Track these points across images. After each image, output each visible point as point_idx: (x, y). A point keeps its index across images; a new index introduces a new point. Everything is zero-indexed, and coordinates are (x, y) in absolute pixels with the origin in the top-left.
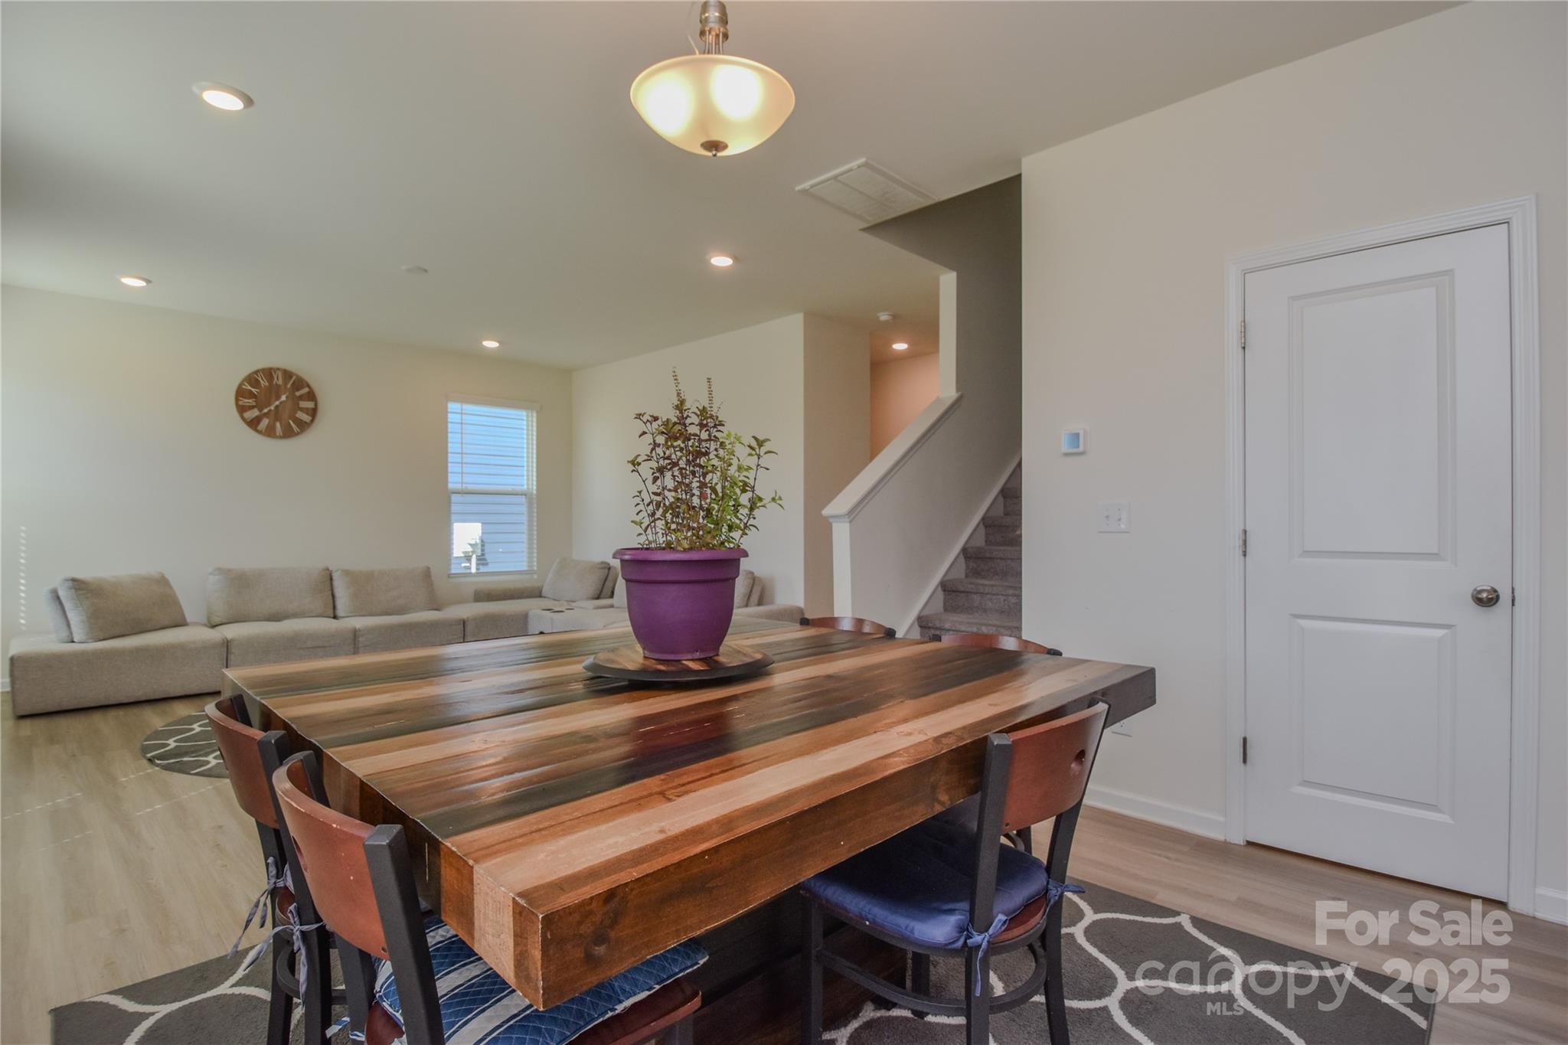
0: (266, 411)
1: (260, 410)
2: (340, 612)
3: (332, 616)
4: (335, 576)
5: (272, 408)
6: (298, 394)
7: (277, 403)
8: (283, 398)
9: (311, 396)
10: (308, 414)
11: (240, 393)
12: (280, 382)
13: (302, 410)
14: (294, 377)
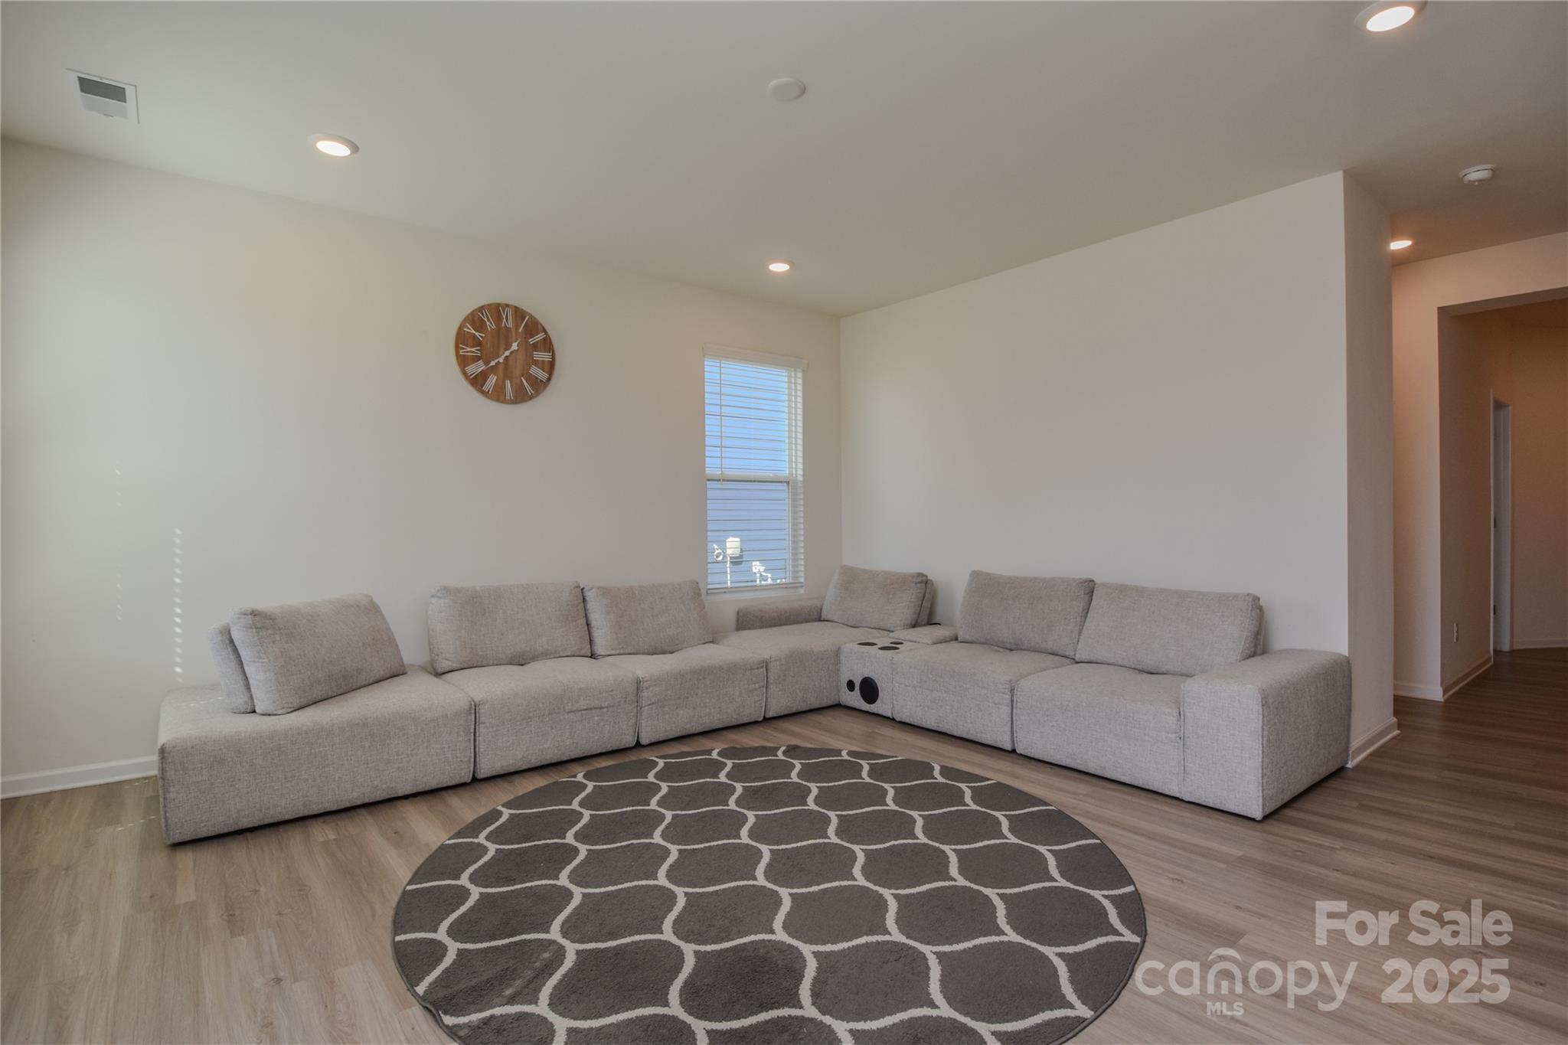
0: (493, 363)
1: (487, 363)
2: (600, 649)
3: (590, 655)
4: (590, 596)
5: (501, 360)
6: (531, 341)
7: (507, 353)
8: (515, 346)
9: (547, 345)
10: (543, 370)
11: (461, 338)
12: (510, 325)
13: (536, 363)
14: (527, 317)
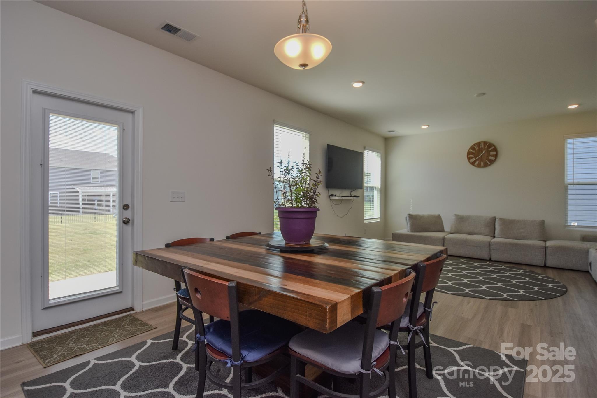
0: (477, 158)
1: (475, 158)
2: (496, 235)
3: (493, 236)
4: (497, 220)
5: (480, 157)
6: (489, 150)
7: (481, 155)
8: (484, 152)
9: (495, 149)
10: (493, 157)
11: (469, 153)
12: (483, 146)
13: (491, 155)
14: (488, 144)
